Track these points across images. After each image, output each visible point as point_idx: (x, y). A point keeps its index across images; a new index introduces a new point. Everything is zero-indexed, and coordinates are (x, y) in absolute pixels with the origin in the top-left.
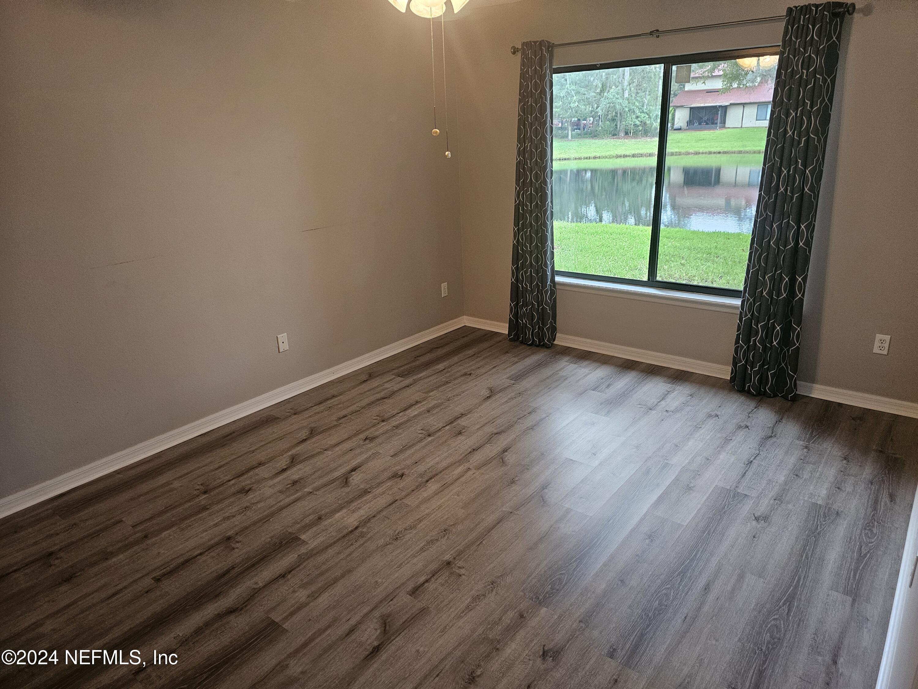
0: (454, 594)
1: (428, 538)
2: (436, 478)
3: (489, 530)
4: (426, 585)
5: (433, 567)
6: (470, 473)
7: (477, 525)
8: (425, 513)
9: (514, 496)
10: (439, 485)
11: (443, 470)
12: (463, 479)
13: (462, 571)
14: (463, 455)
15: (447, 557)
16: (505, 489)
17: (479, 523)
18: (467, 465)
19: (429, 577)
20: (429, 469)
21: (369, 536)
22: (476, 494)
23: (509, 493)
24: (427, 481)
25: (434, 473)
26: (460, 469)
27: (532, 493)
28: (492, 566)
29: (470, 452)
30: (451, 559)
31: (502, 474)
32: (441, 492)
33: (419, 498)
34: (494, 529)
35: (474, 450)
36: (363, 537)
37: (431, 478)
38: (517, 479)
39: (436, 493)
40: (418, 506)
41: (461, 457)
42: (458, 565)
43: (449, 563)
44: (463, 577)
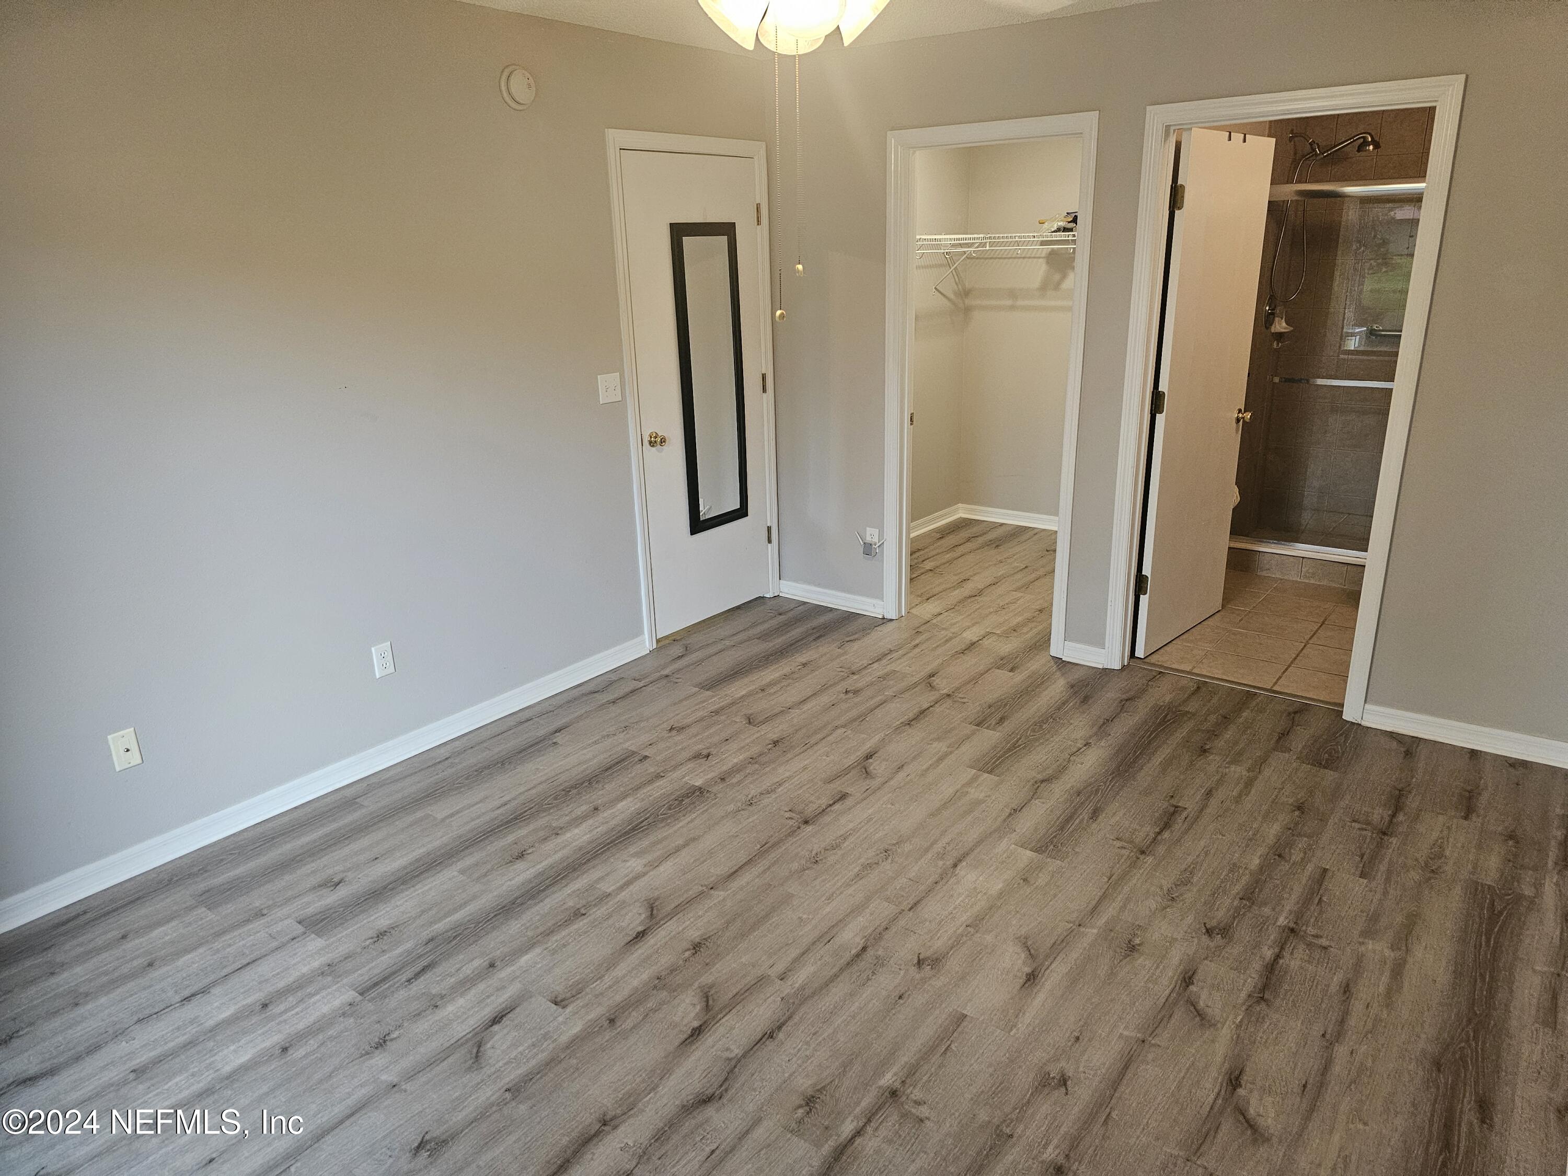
0: (796, 794)
1: (840, 853)
2: (847, 956)
3: (749, 862)
4: (831, 802)
5: (827, 819)
6: (780, 967)
7: (769, 868)
8: (853, 888)
9: (700, 917)
10: (838, 941)
11: (836, 976)
12: (794, 953)
13: (788, 815)
14: (796, 1018)
15: (809, 828)
16: (716, 931)
17: (764, 872)
18: (787, 988)
19: (829, 809)
20: (868, 979)
21: (929, 855)
22: (768, 921)
23: (709, 922)
24: (864, 949)
25: (854, 968)
26: (801, 977)
27: (668, 924)
28: (751, 820)
29: (780, 1028)
30: (803, 826)
31: (715, 964)
32: (833, 926)
33: (871, 914)
34: (742, 863)
35: (771, 1036)
36: (938, 854)
37: (858, 955)
38: (687, 954)
39: (841, 923)
40: (868, 899)
41: (802, 1010)
42: (794, 821)
43: (806, 822)
44: (787, 809)
